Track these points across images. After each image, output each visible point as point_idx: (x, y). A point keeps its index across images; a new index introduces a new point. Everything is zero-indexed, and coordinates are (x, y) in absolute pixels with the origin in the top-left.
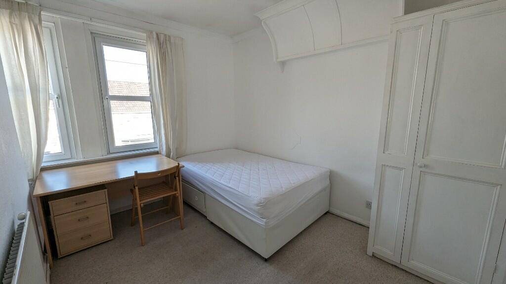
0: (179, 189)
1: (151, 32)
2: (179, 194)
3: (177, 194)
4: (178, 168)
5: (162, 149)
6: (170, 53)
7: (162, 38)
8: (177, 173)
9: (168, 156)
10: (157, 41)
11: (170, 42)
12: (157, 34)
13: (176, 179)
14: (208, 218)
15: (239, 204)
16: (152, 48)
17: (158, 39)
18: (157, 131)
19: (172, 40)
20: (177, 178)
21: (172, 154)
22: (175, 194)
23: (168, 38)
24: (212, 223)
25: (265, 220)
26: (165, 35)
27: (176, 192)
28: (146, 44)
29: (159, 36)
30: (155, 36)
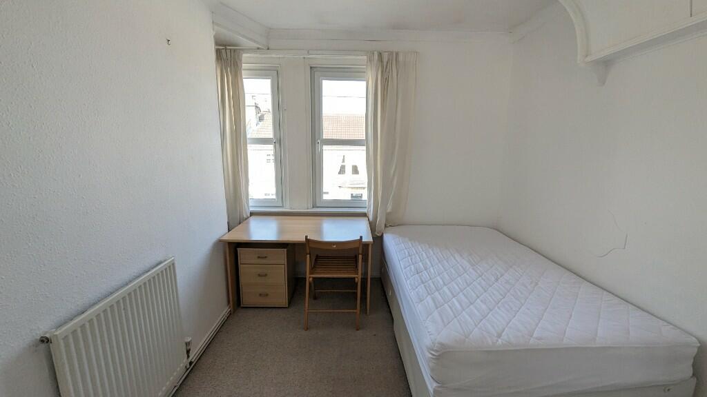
1: (372, 53)
2: (359, 278)
3: (356, 279)
4: (360, 243)
6: (395, 77)
7: (386, 58)
8: (361, 249)
10: (379, 62)
11: (398, 61)
12: (379, 54)
16: (372, 73)
17: (382, 60)
19: (401, 58)
21: (378, 220)
23: (394, 56)
26: (391, 53)
27: (357, 276)
28: (365, 70)
29: (382, 56)
30: (376, 57)
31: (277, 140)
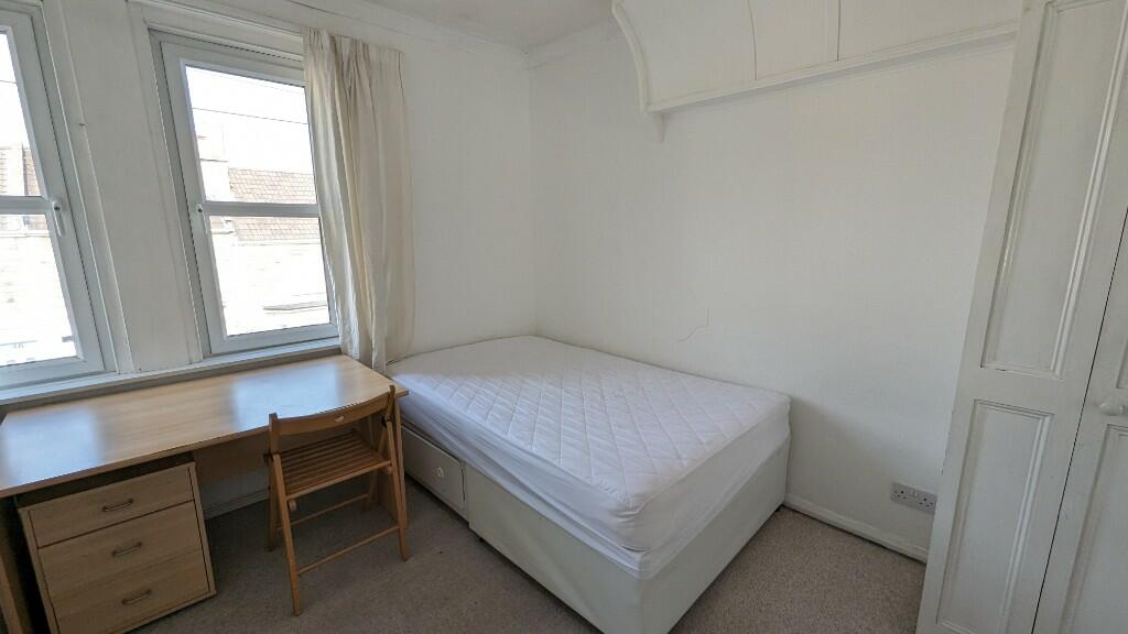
0: (393, 456)
1: (317, 33)
2: (394, 467)
3: (390, 469)
4: (391, 397)
5: (351, 341)
6: (367, 87)
7: (345, 50)
8: (389, 410)
9: (366, 360)
10: (333, 55)
11: (367, 60)
12: (332, 39)
13: (386, 426)
14: (471, 527)
15: (561, 503)
16: (320, 74)
17: (335, 51)
18: (335, 296)
19: (373, 54)
20: (389, 424)
21: (374, 355)
22: (384, 468)
23: (361, 48)
24: (482, 540)
25: (637, 557)
26: (354, 42)
27: (389, 462)
28: (302, 65)
29: (338, 45)
30: (327, 42)
31: (61, 200)
